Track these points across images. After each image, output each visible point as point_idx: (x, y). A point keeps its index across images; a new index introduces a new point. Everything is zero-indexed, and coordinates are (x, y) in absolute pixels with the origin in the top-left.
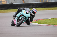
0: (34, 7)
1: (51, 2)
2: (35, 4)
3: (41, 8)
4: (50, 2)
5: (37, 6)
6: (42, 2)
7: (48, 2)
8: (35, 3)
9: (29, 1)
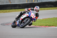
2: (21, 5)
5: (24, 7)
7: (34, 2)
8: (22, 3)
9: (16, 1)
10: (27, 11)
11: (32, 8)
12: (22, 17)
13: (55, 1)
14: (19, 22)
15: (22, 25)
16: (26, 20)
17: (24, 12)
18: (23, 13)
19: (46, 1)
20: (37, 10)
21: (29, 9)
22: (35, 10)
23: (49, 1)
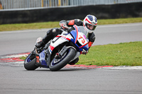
0: (27, 19)
1: (68, 6)
2: (29, 12)
3: (45, 23)
4: (66, 6)
5: (35, 18)
6: (46, 7)
7: (61, 6)
8: (30, 9)
9: (15, 4)
10: (66, 26)
11: (79, 20)
12: (53, 42)
13: (113, 3)
14: (46, 56)
15: (53, 64)
16: (65, 50)
17: (57, 30)
18: (54, 33)
19: (90, 4)
20: (90, 25)
21: (71, 22)
22: (86, 24)
23: (98, 3)
